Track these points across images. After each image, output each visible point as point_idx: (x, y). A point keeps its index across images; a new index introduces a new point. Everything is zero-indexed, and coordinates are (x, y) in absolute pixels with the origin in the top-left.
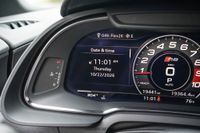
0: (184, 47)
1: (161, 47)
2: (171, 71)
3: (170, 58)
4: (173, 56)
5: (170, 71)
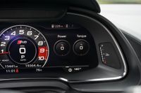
0: (29, 33)
5: (22, 51)
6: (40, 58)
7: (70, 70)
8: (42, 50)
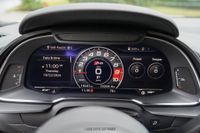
0: (106, 55)
1: (92, 55)
2: (98, 71)
3: (97, 63)
4: (100, 61)
6: (114, 79)
7: (143, 93)
8: (117, 72)
